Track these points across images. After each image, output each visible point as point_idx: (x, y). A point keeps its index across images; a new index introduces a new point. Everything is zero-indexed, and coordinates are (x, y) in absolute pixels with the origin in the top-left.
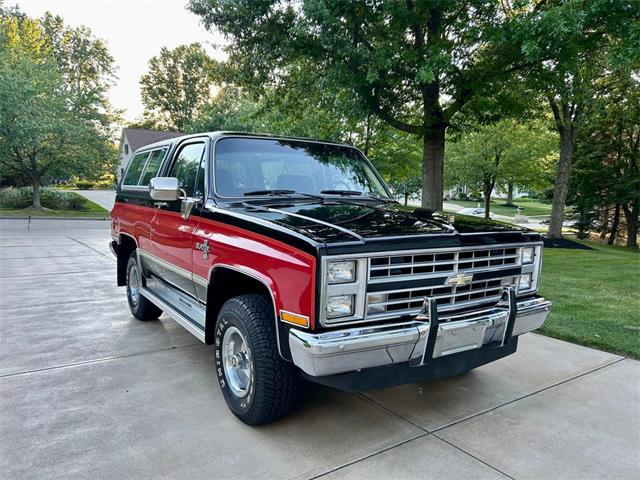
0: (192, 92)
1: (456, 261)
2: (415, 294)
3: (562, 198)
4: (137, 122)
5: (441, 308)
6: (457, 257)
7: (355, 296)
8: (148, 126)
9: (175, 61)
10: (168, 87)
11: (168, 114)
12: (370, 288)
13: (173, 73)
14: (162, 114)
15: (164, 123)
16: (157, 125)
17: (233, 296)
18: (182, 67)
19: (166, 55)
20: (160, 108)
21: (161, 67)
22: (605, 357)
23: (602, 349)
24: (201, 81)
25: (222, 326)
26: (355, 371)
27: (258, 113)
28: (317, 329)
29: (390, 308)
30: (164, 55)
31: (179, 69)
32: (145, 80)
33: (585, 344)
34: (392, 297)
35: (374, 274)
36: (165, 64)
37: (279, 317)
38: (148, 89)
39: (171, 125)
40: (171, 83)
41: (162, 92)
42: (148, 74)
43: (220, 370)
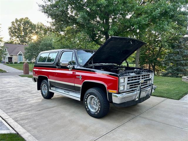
0: (26, 32)
1: (141, 77)
2: (135, 85)
3: (138, 63)
4: (7, 41)
5: (142, 87)
6: (141, 76)
7: (124, 86)
8: (11, 43)
9: (20, 22)
10: (18, 30)
11: (18, 39)
12: (128, 84)
13: (19, 26)
14: (16, 39)
15: (17, 42)
16: (14, 42)
17: (90, 88)
18: (22, 25)
19: (17, 21)
20: (15, 37)
21: (15, 24)
22: (163, 99)
23: (161, 97)
24: (29, 29)
25: (87, 96)
26: (125, 102)
27: (59, 41)
28: (119, 93)
29: (130, 88)
30: (16, 21)
31: (21, 25)
32: (10, 28)
33: (158, 96)
34: (131, 86)
35: (129, 81)
36: (16, 23)
37: (108, 92)
38: (11, 31)
39: (19, 43)
40: (19, 29)
41: (16, 32)
42: (11, 26)
43: (86, 107)
